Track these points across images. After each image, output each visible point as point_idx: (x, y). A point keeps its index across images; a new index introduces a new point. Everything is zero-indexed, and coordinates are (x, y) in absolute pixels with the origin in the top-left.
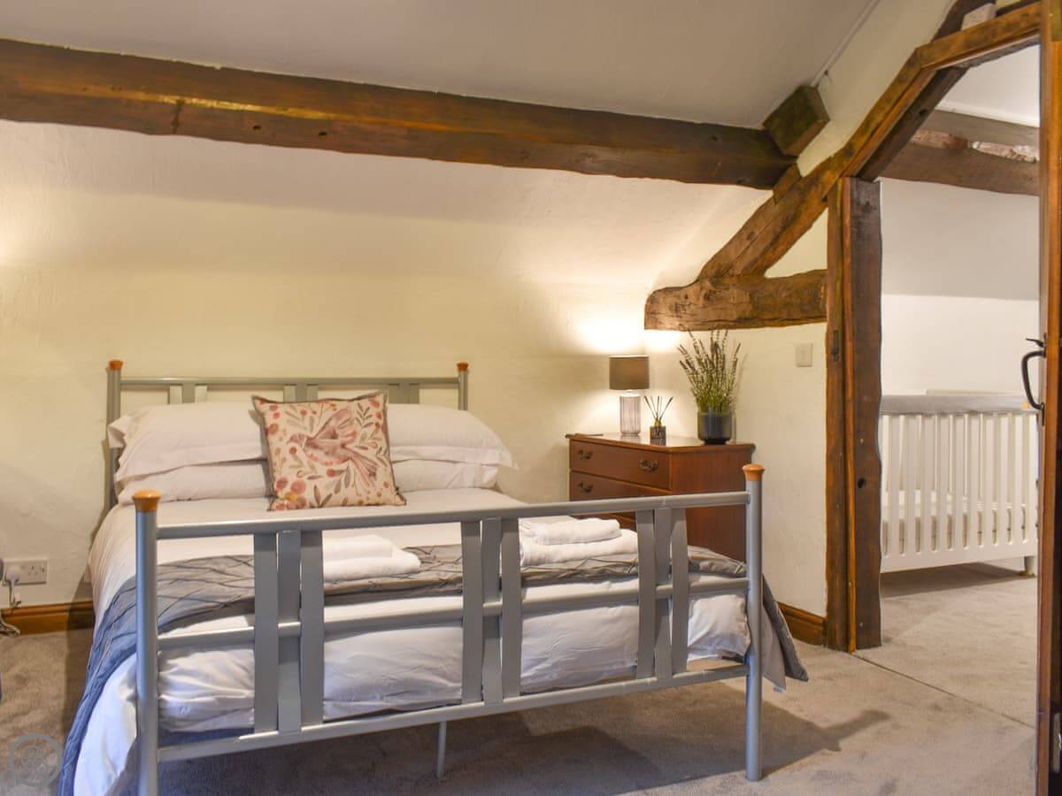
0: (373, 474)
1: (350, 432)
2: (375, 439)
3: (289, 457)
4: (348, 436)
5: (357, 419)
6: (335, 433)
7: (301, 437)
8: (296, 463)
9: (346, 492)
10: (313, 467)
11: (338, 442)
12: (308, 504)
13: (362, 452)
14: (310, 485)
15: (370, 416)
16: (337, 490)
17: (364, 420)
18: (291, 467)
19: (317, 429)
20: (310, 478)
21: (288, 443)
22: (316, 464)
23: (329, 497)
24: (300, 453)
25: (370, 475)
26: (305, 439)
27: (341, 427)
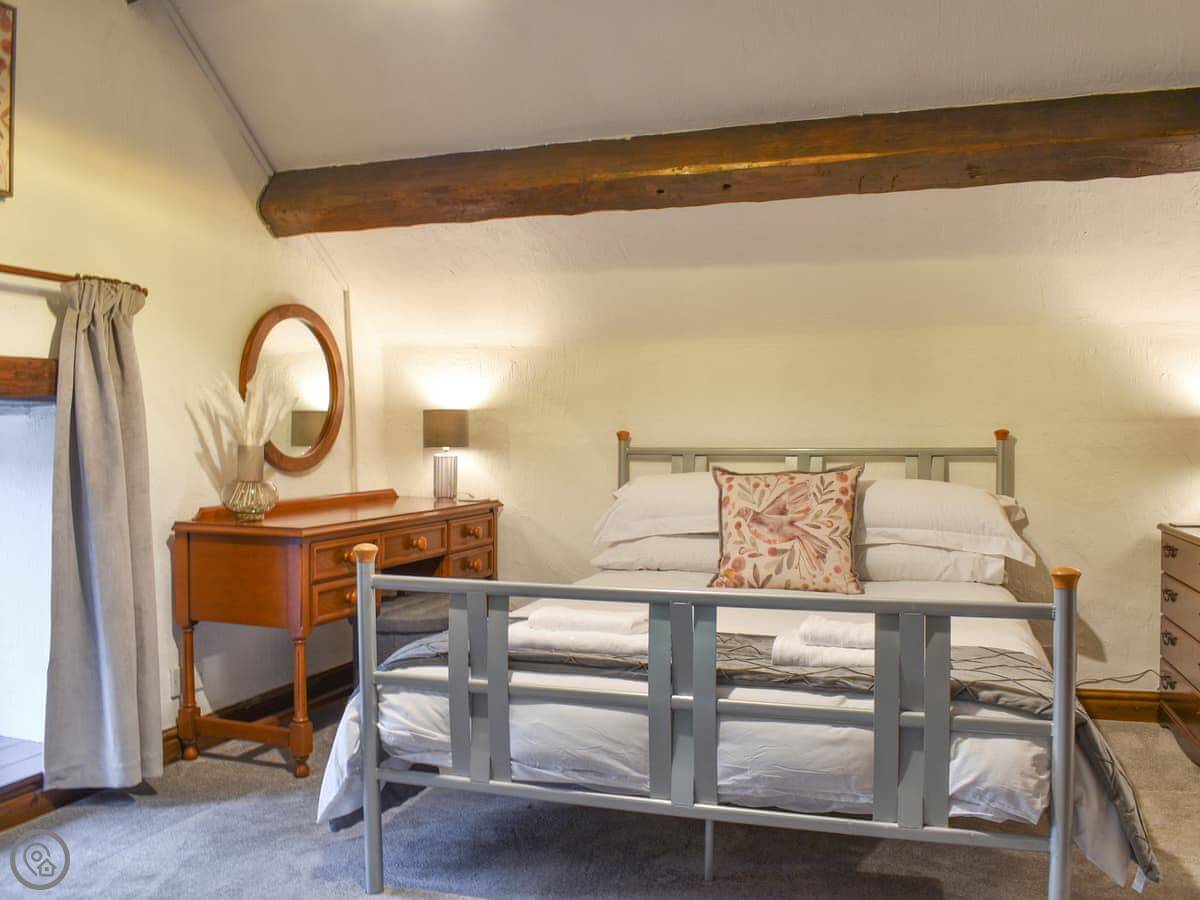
0: (822, 556)
1: (802, 508)
2: (831, 517)
3: (734, 531)
4: (799, 512)
5: (815, 494)
6: (785, 509)
7: (747, 511)
8: (738, 539)
9: (787, 574)
10: (754, 544)
11: (786, 518)
12: (746, 582)
13: (812, 531)
14: (750, 563)
15: (832, 491)
16: (778, 571)
17: (822, 495)
18: (736, 542)
19: (765, 504)
20: (751, 556)
21: (735, 517)
22: (759, 542)
23: (770, 577)
24: (744, 529)
25: (818, 557)
26: (752, 513)
27: (793, 503)
